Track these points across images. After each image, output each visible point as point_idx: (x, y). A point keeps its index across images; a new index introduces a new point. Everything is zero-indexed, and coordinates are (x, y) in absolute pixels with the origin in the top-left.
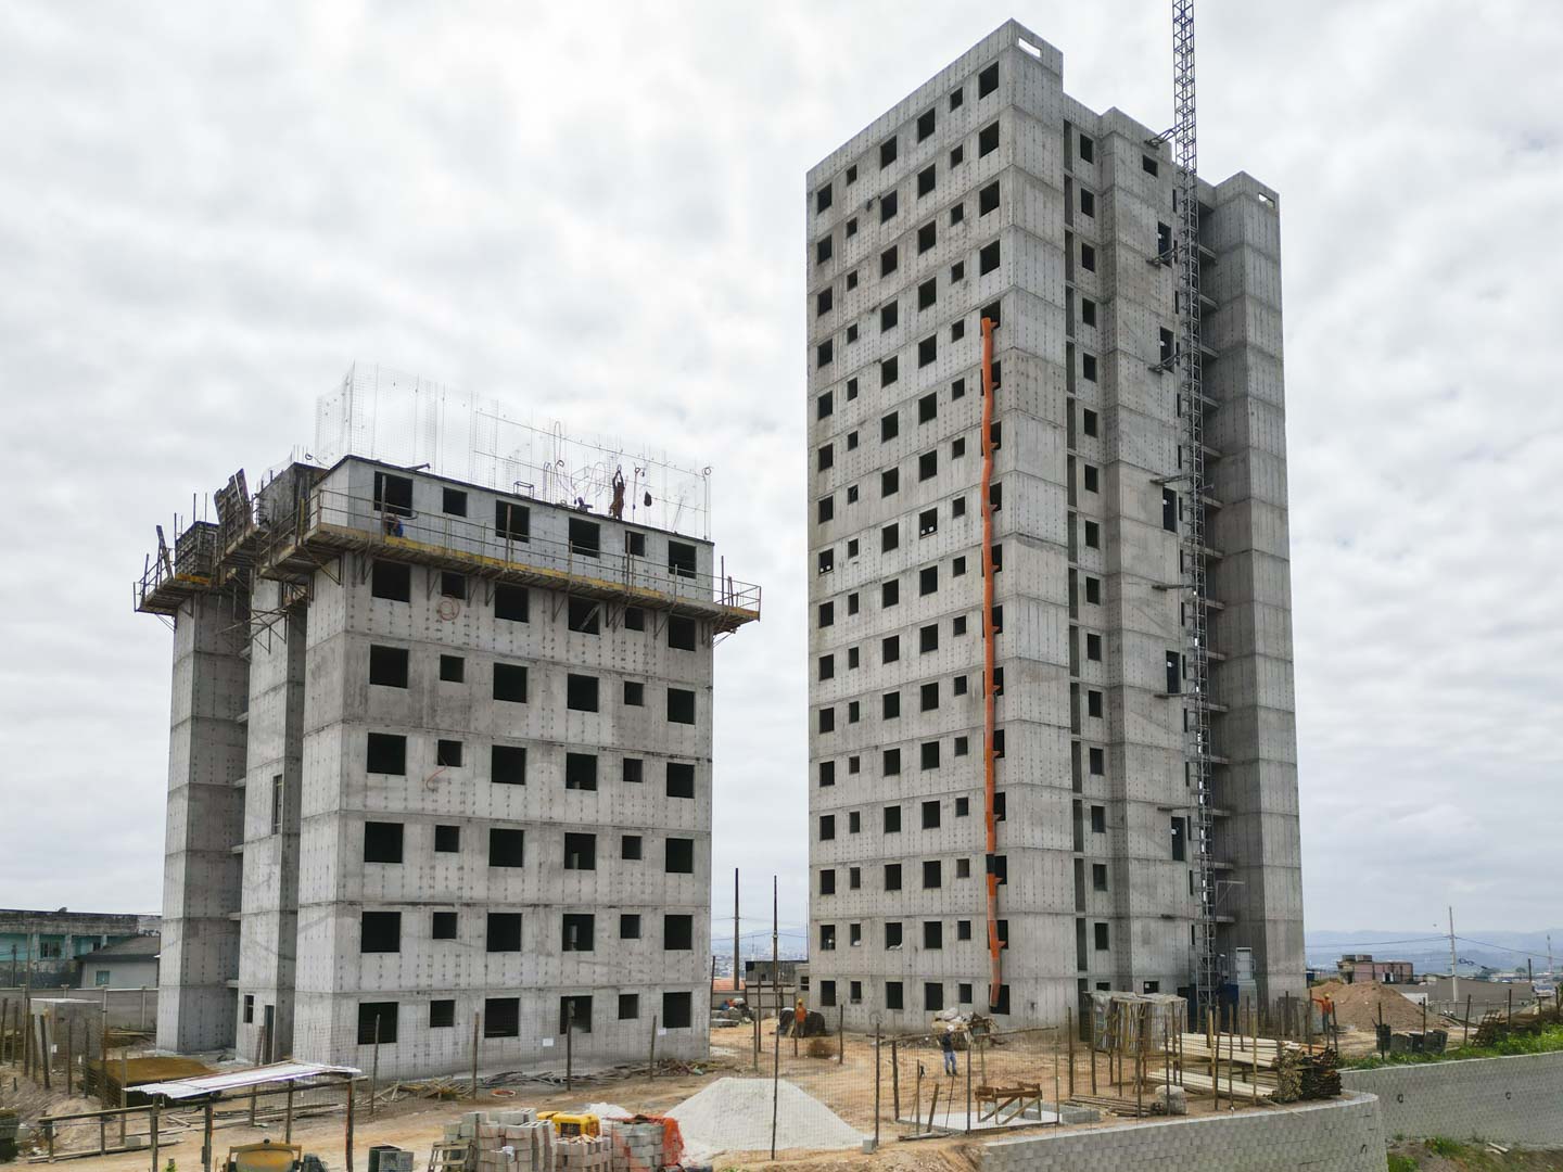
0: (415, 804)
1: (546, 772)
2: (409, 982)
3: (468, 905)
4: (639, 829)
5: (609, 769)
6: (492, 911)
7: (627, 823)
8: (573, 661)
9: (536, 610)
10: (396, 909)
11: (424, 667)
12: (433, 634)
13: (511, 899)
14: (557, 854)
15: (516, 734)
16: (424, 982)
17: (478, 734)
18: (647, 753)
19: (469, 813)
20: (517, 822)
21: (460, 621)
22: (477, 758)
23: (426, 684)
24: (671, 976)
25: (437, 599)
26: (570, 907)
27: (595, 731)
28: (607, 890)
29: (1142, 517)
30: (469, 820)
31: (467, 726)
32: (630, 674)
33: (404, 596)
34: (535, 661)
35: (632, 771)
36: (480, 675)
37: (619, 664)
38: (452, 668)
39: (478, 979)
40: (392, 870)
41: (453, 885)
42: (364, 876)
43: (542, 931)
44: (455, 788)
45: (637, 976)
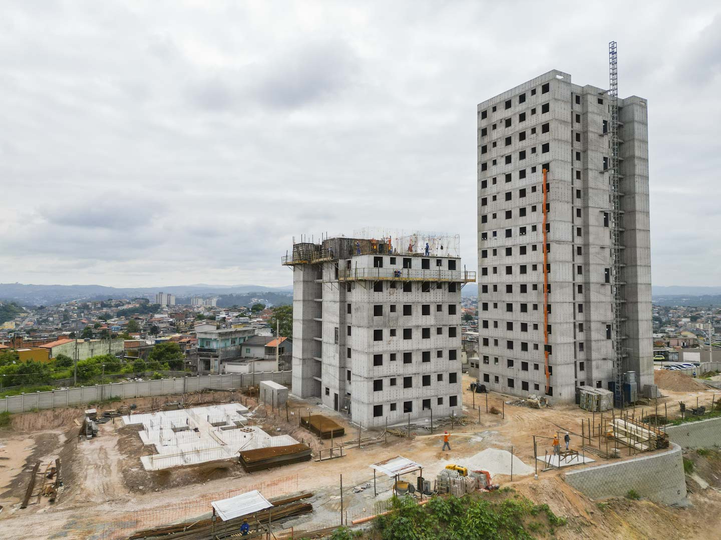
0: (385, 349)
1: (417, 334)
2: (385, 399)
3: (399, 376)
4: (441, 348)
5: (433, 331)
6: (405, 376)
7: (438, 347)
8: (423, 301)
9: (414, 288)
10: (381, 379)
11: (386, 309)
12: (389, 300)
13: (409, 373)
14: (420, 358)
15: (409, 325)
16: (389, 399)
17: (400, 326)
18: (443, 325)
19: (398, 349)
20: (410, 350)
21: (395, 294)
22: (400, 333)
23: (387, 314)
24: (451, 391)
25: (389, 289)
26: (424, 374)
27: (429, 321)
28: (433, 367)
29: (597, 224)
30: (398, 351)
31: (397, 324)
32: (438, 302)
33: (381, 291)
34: (413, 303)
35: (439, 331)
36: (400, 309)
37: (435, 300)
38: (393, 308)
39: (402, 397)
40: (380, 367)
41: (395, 371)
42: (374, 370)
43: (417, 381)
44: (395, 342)
45: (442, 392)
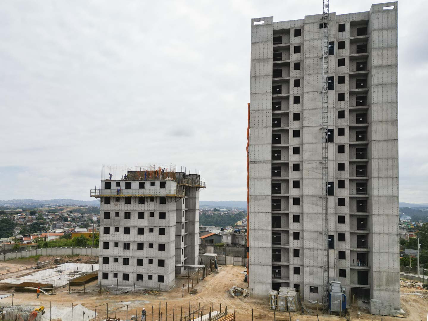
0: (111, 239)
1: (134, 232)
2: (110, 269)
3: (120, 256)
4: (152, 242)
5: (146, 230)
6: (124, 258)
7: (150, 241)
8: (139, 210)
9: (132, 201)
10: (108, 257)
11: (113, 215)
12: (114, 209)
13: (127, 256)
14: (136, 247)
15: (128, 225)
16: (112, 270)
17: (121, 226)
18: (154, 226)
19: (120, 240)
20: (128, 241)
21: (119, 205)
22: (121, 230)
23: (113, 218)
24: (160, 272)
25: (115, 202)
26: (138, 257)
27: (143, 223)
28: (146, 254)
29: (315, 141)
30: (120, 241)
31: (120, 224)
32: (151, 211)
33: (109, 203)
34: (132, 211)
35: (151, 230)
36: (122, 215)
37: (148, 209)
38: (117, 214)
39: (121, 270)
40: (107, 250)
41: (117, 253)
42: (103, 251)
43: (133, 262)
44: (118, 236)
45: (152, 272)
